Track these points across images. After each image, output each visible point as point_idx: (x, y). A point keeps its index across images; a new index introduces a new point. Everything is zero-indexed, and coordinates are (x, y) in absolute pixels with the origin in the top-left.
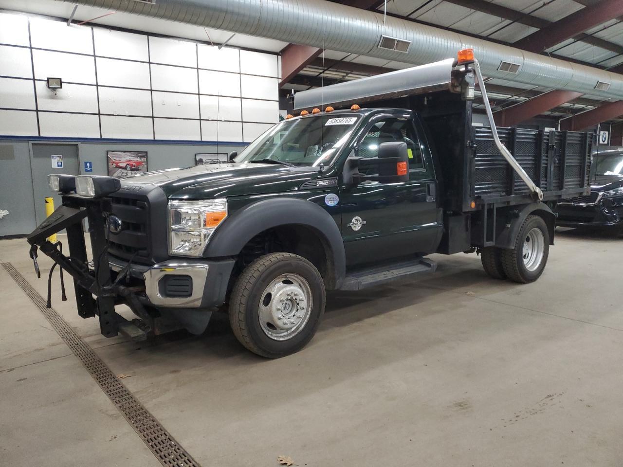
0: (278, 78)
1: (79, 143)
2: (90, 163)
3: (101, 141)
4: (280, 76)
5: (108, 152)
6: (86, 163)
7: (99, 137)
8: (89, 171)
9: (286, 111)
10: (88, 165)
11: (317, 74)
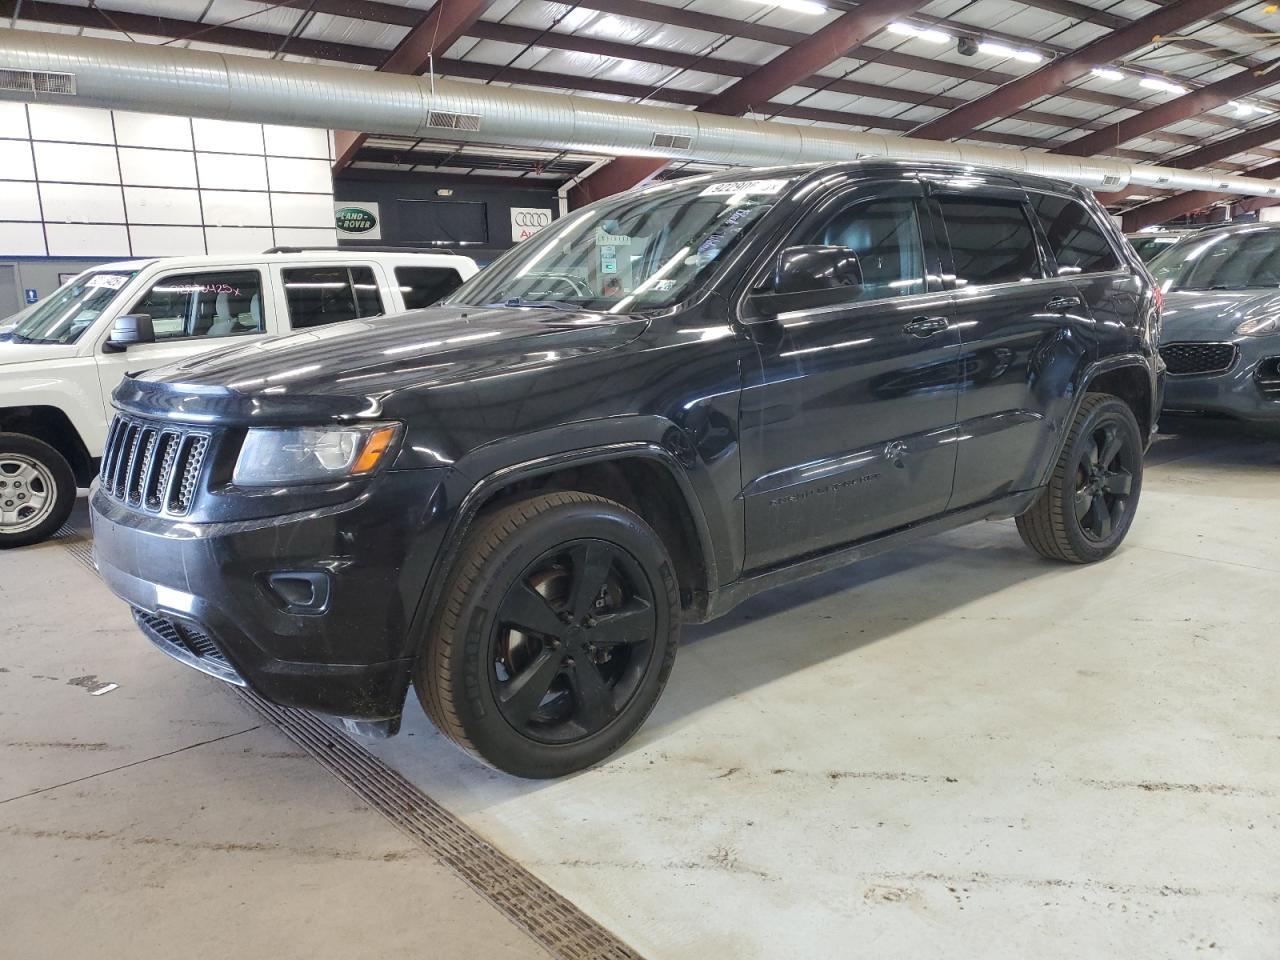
0: (330, 160)
1: (15, 264)
2: (34, 292)
3: (48, 258)
4: (333, 157)
5: (59, 275)
6: (28, 292)
7: (45, 254)
8: (33, 302)
9: (376, 204)
10: (31, 294)
11: (409, 148)
